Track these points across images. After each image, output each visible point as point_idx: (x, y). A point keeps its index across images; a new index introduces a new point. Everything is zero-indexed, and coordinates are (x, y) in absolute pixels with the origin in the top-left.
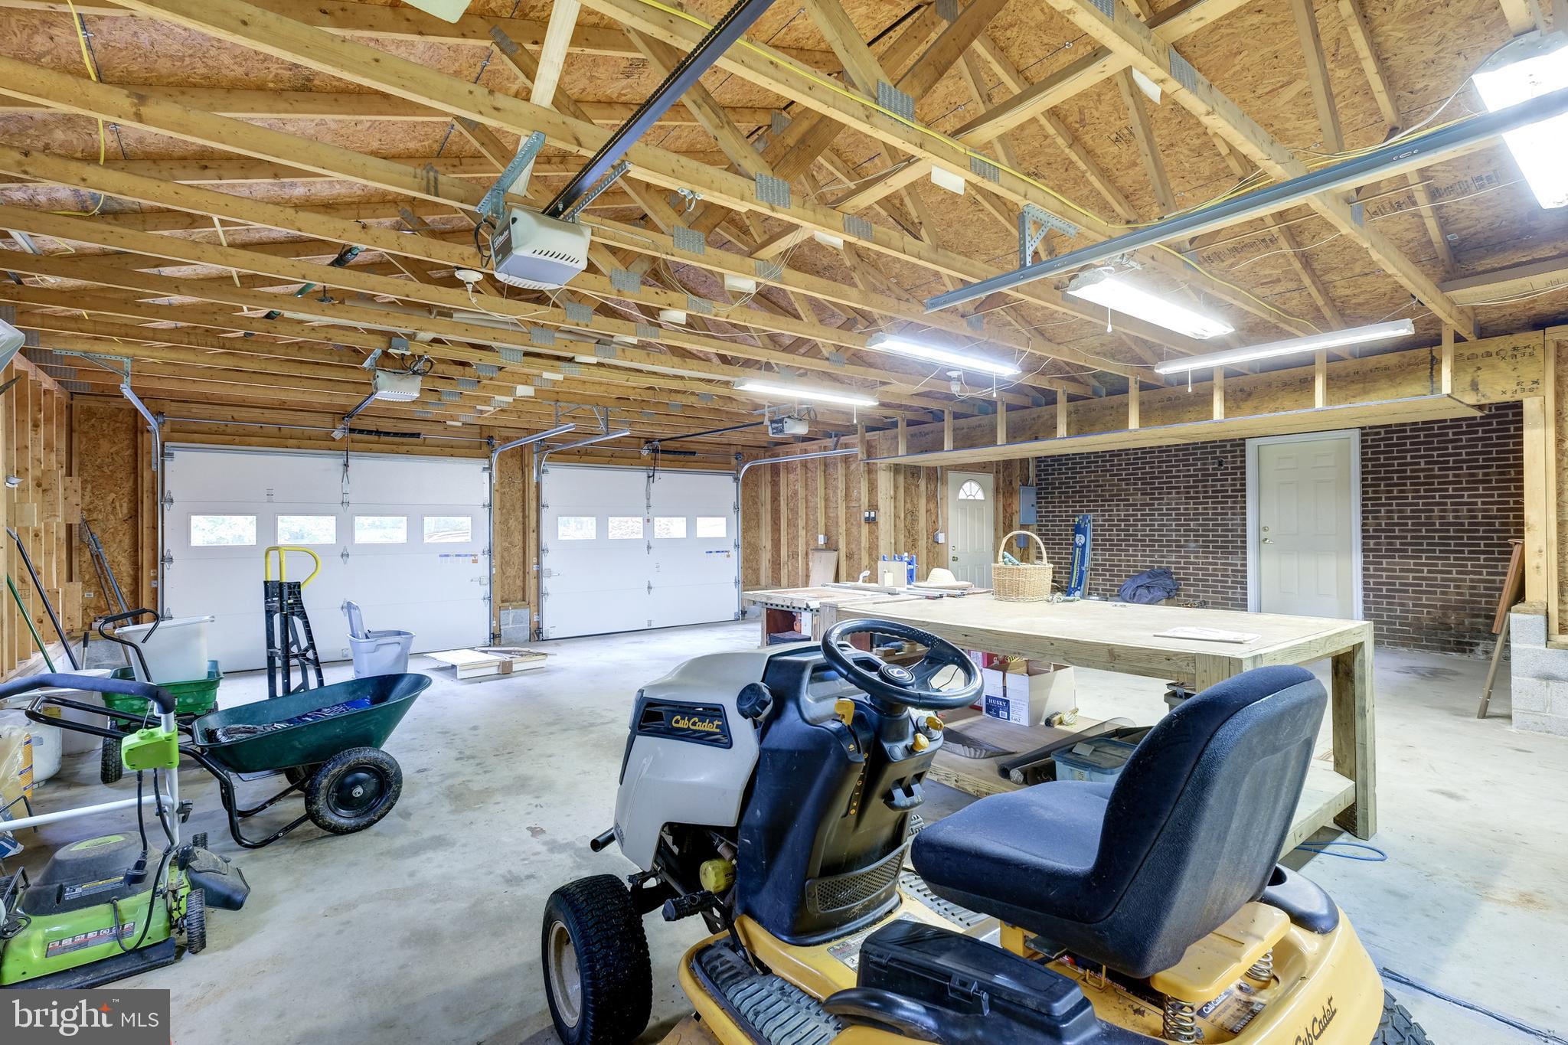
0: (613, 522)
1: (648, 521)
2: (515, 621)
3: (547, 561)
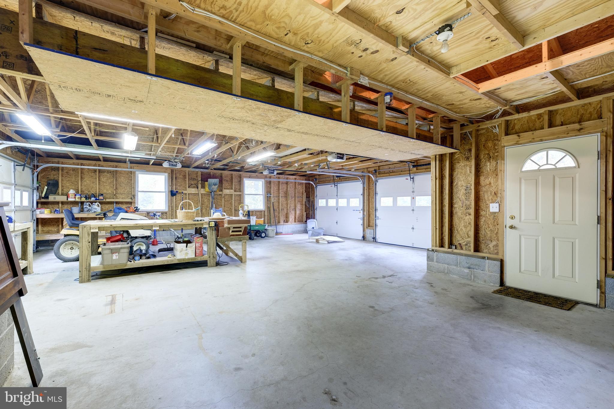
0: (399, 199)
1: (413, 198)
2: (369, 234)
3: (378, 214)
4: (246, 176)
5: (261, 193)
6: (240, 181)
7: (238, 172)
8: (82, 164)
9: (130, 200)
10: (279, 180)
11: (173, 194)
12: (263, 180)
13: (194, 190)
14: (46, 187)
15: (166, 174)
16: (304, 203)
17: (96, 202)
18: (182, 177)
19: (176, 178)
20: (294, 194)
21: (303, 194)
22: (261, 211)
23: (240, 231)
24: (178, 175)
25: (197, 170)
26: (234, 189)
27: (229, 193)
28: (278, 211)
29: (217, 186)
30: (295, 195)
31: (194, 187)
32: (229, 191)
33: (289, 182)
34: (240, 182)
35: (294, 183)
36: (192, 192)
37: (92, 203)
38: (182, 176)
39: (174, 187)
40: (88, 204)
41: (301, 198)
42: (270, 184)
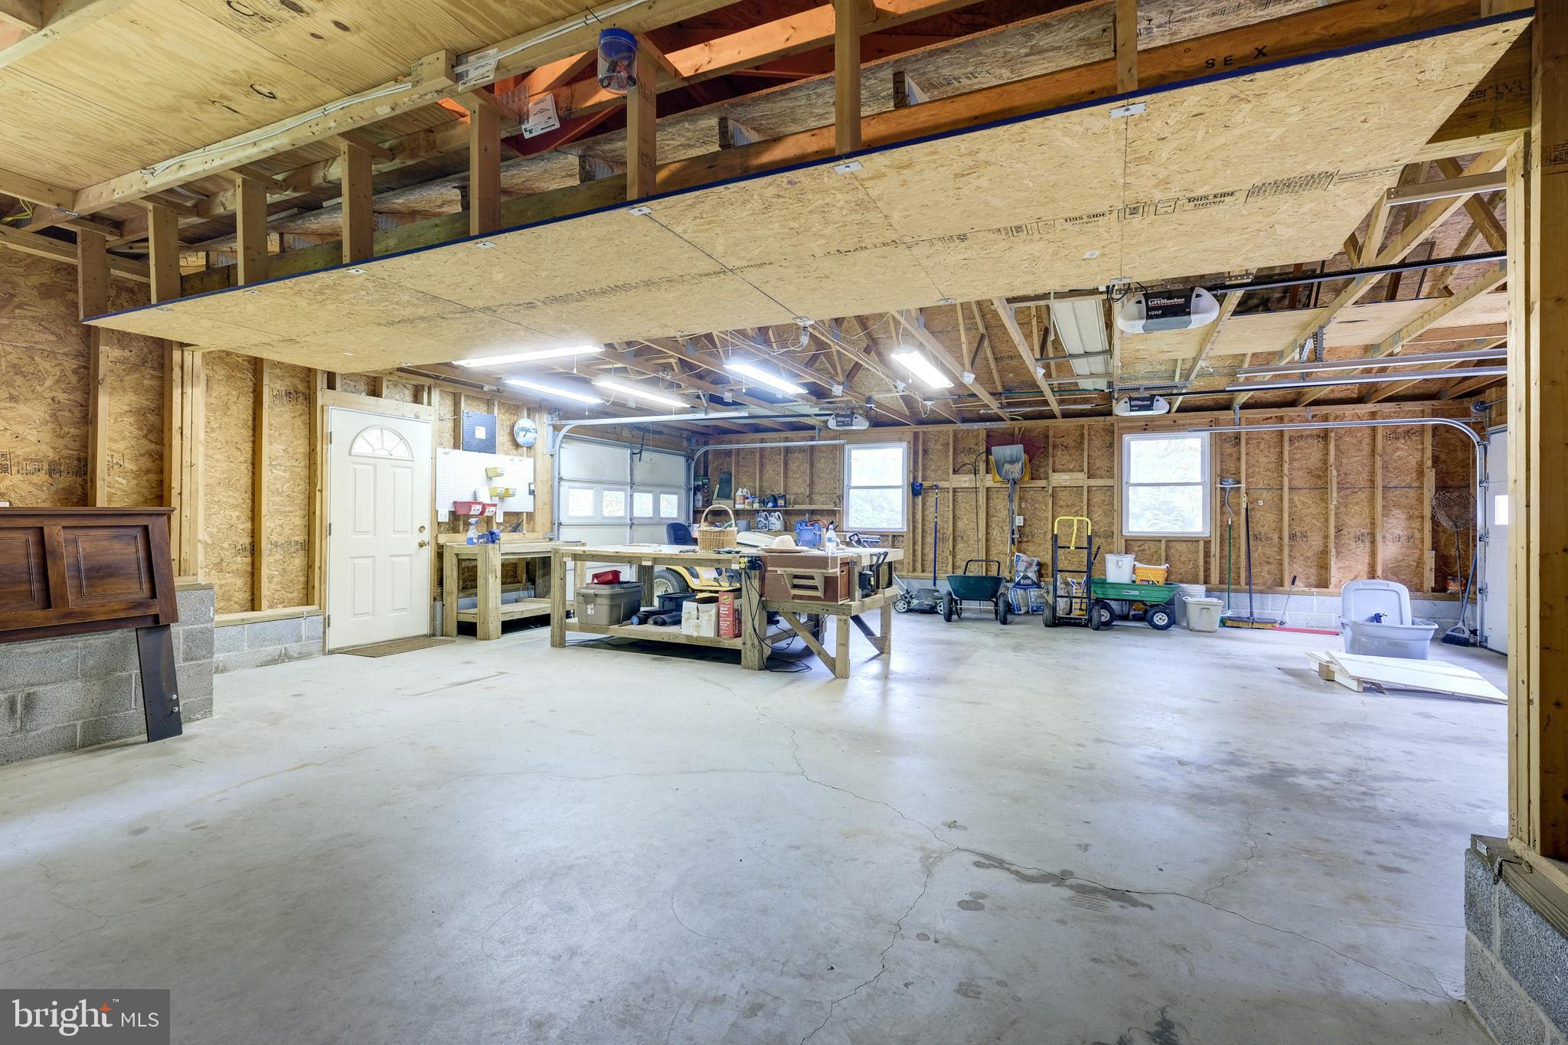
4: (1131, 428)
5: (1199, 480)
6: (1111, 445)
7: (1102, 418)
8: (762, 441)
9: (831, 507)
10: (1279, 427)
11: (916, 490)
12: (1206, 435)
13: (967, 479)
14: (718, 486)
15: (905, 444)
16: (1427, 513)
17: (775, 511)
18: (941, 448)
19: (925, 452)
20: (1365, 476)
21: (1421, 473)
22: (1193, 541)
23: (815, 588)
24: (931, 445)
25: (976, 427)
26: (1086, 470)
27: (1068, 484)
28: (1276, 540)
29: (1018, 466)
30: (1372, 481)
31: (969, 472)
32: (1068, 477)
33: (1332, 430)
34: (1112, 447)
35: (1368, 431)
36: (964, 485)
37: (769, 512)
38: (942, 445)
39: (920, 473)
40: (763, 514)
41: (1412, 493)
42: (1238, 444)
